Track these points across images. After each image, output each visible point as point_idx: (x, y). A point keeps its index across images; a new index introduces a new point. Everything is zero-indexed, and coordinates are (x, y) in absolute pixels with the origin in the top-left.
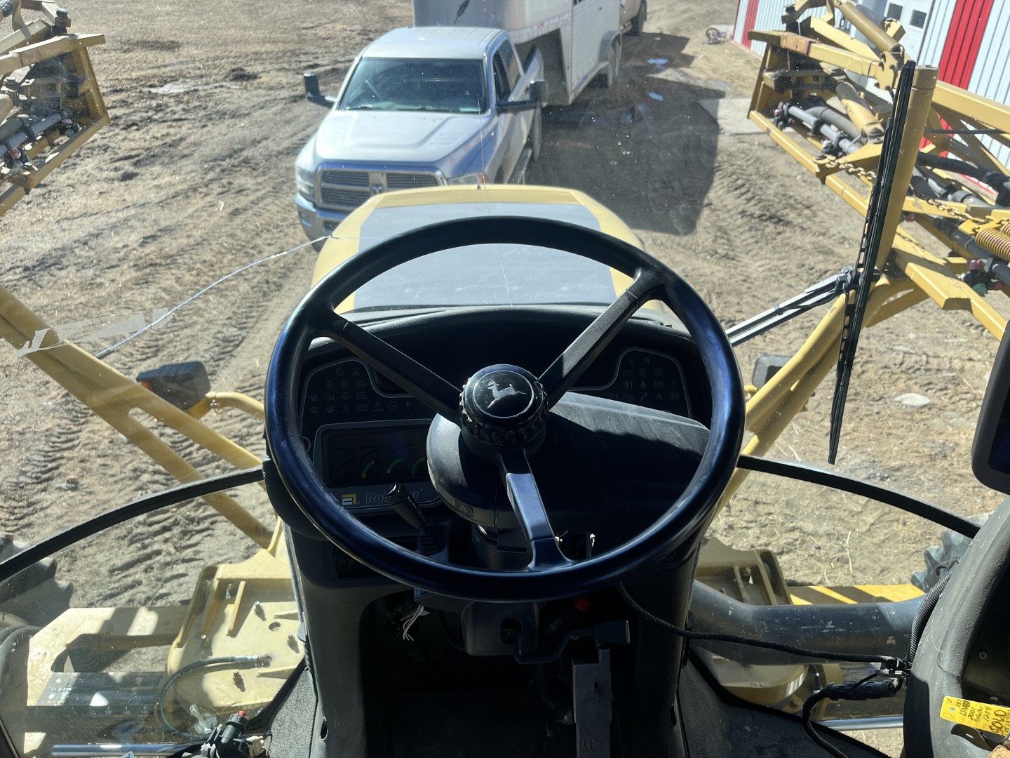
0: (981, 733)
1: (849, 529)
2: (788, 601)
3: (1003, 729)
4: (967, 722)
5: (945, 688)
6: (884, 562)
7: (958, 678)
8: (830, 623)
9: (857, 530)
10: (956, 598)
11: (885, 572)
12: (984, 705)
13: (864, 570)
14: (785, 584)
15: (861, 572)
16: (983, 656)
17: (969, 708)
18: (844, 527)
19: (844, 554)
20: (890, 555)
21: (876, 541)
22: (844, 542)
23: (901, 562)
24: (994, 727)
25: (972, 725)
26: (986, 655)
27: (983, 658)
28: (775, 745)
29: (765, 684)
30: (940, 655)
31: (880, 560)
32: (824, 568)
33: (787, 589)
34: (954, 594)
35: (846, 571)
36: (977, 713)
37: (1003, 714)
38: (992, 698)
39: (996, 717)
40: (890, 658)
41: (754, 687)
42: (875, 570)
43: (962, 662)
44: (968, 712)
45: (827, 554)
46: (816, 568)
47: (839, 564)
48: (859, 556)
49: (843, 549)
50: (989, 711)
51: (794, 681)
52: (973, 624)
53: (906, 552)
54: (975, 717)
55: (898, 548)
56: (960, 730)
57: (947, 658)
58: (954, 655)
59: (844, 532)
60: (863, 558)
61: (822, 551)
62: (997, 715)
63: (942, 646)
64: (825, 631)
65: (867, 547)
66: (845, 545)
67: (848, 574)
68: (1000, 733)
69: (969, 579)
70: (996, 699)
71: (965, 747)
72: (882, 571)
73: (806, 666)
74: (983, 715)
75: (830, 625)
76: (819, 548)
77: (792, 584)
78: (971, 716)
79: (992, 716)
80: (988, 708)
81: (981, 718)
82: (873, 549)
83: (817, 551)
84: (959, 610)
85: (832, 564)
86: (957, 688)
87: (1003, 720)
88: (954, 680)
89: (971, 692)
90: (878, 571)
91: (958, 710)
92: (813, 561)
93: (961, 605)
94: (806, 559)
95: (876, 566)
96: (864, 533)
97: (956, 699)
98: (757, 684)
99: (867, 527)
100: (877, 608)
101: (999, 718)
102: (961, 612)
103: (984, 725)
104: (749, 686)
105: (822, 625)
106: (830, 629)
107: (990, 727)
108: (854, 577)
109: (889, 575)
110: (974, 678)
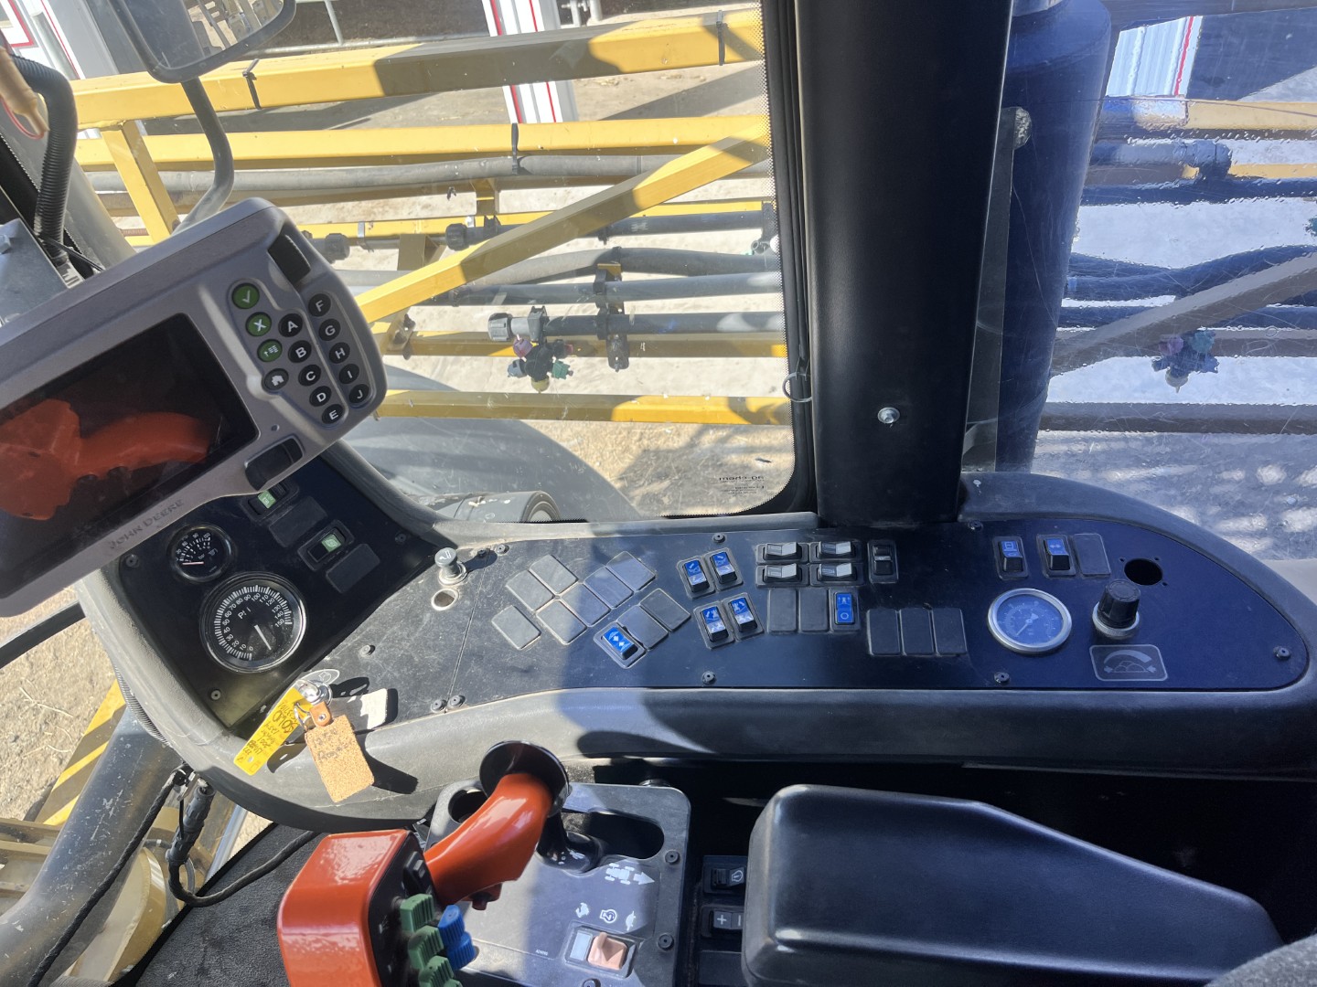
0: (288, 743)
1: (15, 688)
2: (53, 832)
3: (293, 721)
4: (270, 751)
5: (228, 752)
6: (82, 672)
7: (224, 734)
8: (105, 800)
9: (23, 678)
10: (142, 684)
11: (94, 678)
12: (262, 727)
13: (77, 701)
14: (29, 823)
15: (77, 705)
16: (216, 695)
17: (258, 743)
18: (9, 691)
19: (43, 711)
20: (78, 660)
21: (50, 666)
22: (28, 703)
23: (94, 654)
24: (287, 729)
25: (276, 748)
26: (217, 692)
27: (219, 697)
28: (206, 948)
29: (137, 915)
30: (191, 738)
31: (76, 675)
32: (45, 745)
33: (37, 824)
34: (138, 683)
35: (66, 722)
36: (265, 738)
37: (279, 714)
38: (262, 710)
39: (279, 721)
40: (172, 777)
41: (132, 931)
42: (84, 688)
43: (210, 721)
44: (261, 746)
45: (30, 732)
46: (39, 756)
47: (52, 726)
48: (56, 695)
49: (36, 711)
50: (270, 725)
51: (150, 872)
52: (177, 686)
53: (85, 640)
54: (269, 742)
55: (74, 647)
56: (274, 764)
57: (197, 734)
58: (199, 725)
59: (14, 695)
60: (62, 693)
61: (23, 737)
62: (277, 720)
63: (183, 731)
64: (111, 813)
65: (51, 680)
66: (32, 705)
67: (71, 722)
68: (295, 726)
69: (129, 662)
70: (264, 707)
71: (292, 768)
72: (91, 681)
73: (143, 851)
74: (271, 733)
75: (107, 804)
76: (17, 738)
77: (35, 812)
78: (266, 745)
79: (276, 725)
80: (267, 725)
81: (273, 736)
82: (58, 675)
83: (18, 741)
84: (155, 692)
85: (47, 733)
86: (233, 741)
87: (285, 717)
88: (224, 739)
89: (245, 728)
90: (88, 686)
91: (253, 754)
92: (28, 755)
93: (151, 687)
94: (22, 761)
95: (81, 683)
96: (32, 673)
97: (242, 751)
98: (132, 925)
99: (27, 664)
100: (120, 736)
101: (281, 719)
102: (158, 691)
103: (281, 736)
104: (129, 937)
105: (101, 813)
106: (112, 806)
107: (286, 732)
108: (78, 717)
109: (100, 676)
110: (233, 717)
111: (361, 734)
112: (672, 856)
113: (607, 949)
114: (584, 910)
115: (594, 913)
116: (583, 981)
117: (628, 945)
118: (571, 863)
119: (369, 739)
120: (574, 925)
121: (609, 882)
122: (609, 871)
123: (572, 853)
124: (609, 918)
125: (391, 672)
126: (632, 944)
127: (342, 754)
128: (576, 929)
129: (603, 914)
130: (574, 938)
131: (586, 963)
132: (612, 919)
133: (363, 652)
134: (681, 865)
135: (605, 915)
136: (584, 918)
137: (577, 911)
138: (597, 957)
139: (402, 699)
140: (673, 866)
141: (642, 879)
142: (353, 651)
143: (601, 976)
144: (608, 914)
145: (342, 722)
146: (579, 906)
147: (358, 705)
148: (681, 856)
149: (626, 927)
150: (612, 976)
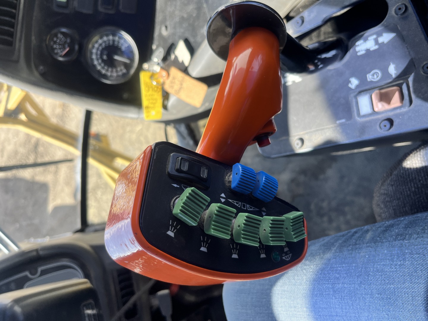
44: (152, 106)
50: (147, 94)
54: (154, 101)
56: (165, 107)
62: (149, 90)
78: (154, 104)
81: (153, 98)
87: (150, 87)
91: (153, 111)
103: (158, 95)
111: (185, 70)
112: (400, 9)
113: (385, 98)
114: (354, 82)
115: (363, 80)
116: (378, 124)
117: (400, 86)
118: (327, 62)
119: (190, 70)
120: (352, 95)
121: (362, 56)
122: (357, 49)
123: (324, 56)
124: (375, 76)
125: (180, 31)
126: (402, 84)
127: (185, 85)
128: (356, 97)
129: (369, 77)
130: (357, 103)
131: (374, 113)
132: (378, 77)
133: (164, 33)
134: (411, 9)
135: (370, 77)
136: (357, 86)
137: (350, 85)
138: (380, 106)
139: (191, 40)
140: (406, 14)
141: (387, 37)
142: (160, 35)
143: (390, 115)
144: (373, 75)
145: (174, 71)
146: (350, 82)
147: (176, 58)
148: (407, 4)
149: (392, 75)
150: (398, 111)
